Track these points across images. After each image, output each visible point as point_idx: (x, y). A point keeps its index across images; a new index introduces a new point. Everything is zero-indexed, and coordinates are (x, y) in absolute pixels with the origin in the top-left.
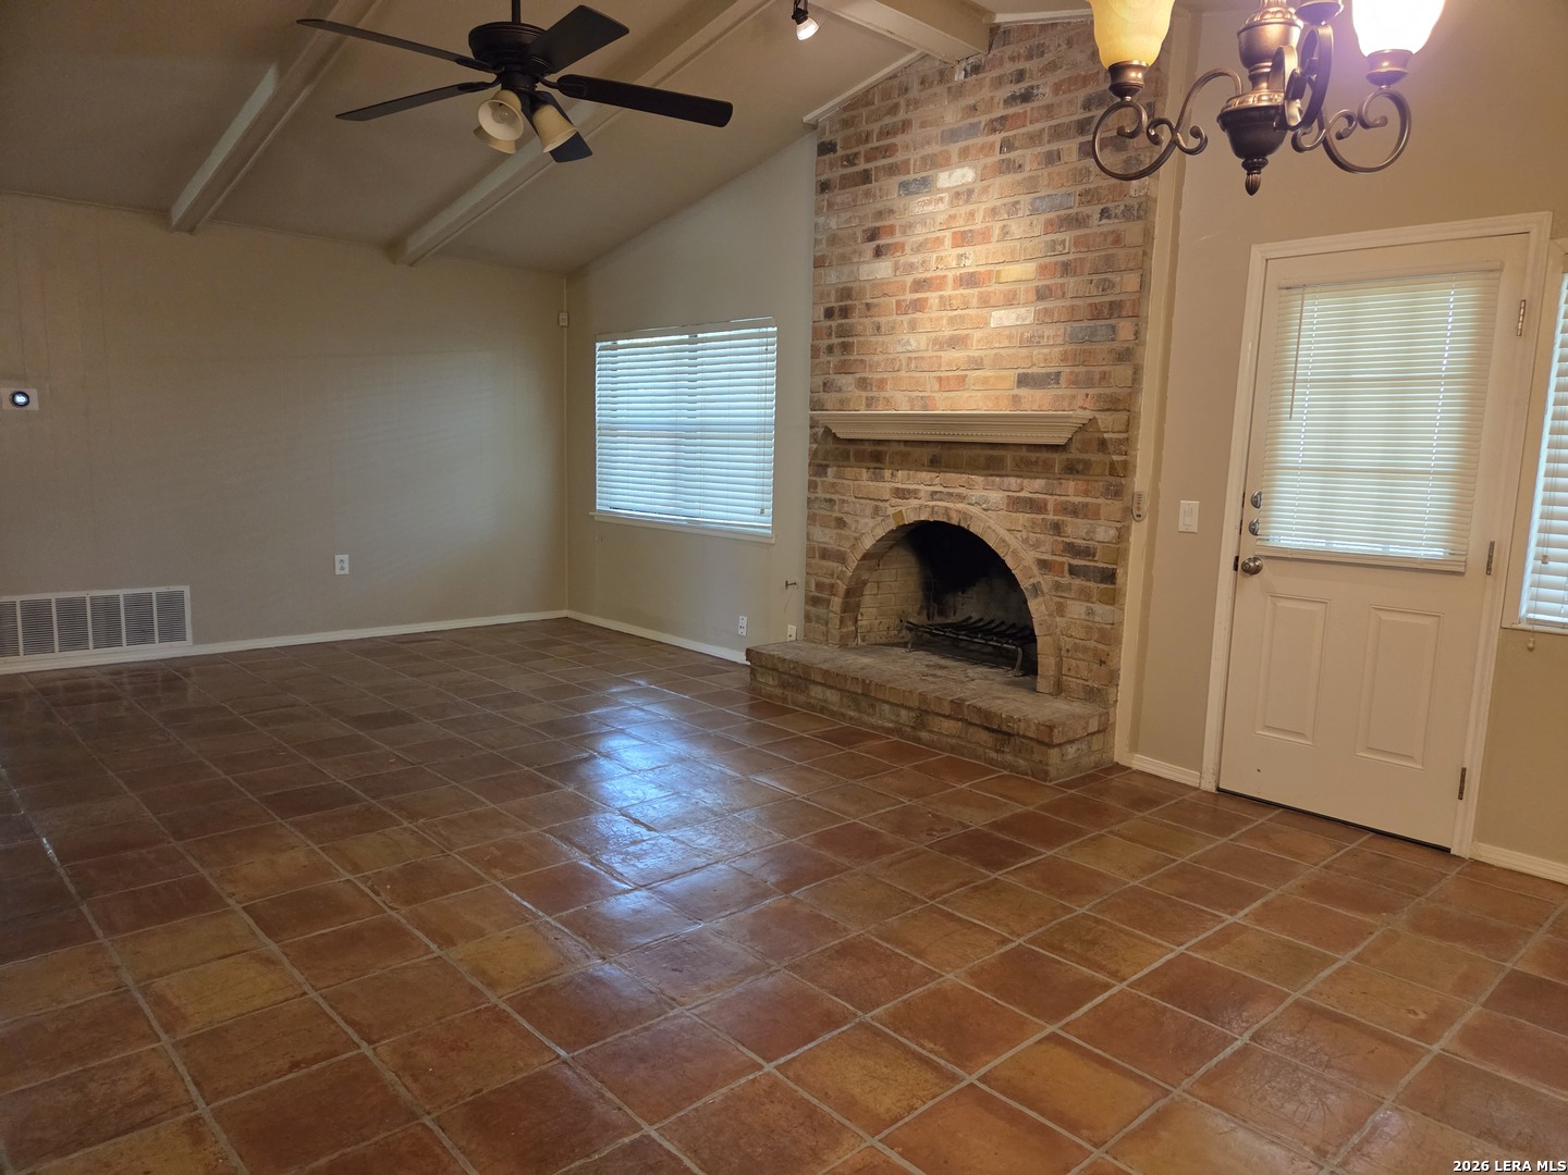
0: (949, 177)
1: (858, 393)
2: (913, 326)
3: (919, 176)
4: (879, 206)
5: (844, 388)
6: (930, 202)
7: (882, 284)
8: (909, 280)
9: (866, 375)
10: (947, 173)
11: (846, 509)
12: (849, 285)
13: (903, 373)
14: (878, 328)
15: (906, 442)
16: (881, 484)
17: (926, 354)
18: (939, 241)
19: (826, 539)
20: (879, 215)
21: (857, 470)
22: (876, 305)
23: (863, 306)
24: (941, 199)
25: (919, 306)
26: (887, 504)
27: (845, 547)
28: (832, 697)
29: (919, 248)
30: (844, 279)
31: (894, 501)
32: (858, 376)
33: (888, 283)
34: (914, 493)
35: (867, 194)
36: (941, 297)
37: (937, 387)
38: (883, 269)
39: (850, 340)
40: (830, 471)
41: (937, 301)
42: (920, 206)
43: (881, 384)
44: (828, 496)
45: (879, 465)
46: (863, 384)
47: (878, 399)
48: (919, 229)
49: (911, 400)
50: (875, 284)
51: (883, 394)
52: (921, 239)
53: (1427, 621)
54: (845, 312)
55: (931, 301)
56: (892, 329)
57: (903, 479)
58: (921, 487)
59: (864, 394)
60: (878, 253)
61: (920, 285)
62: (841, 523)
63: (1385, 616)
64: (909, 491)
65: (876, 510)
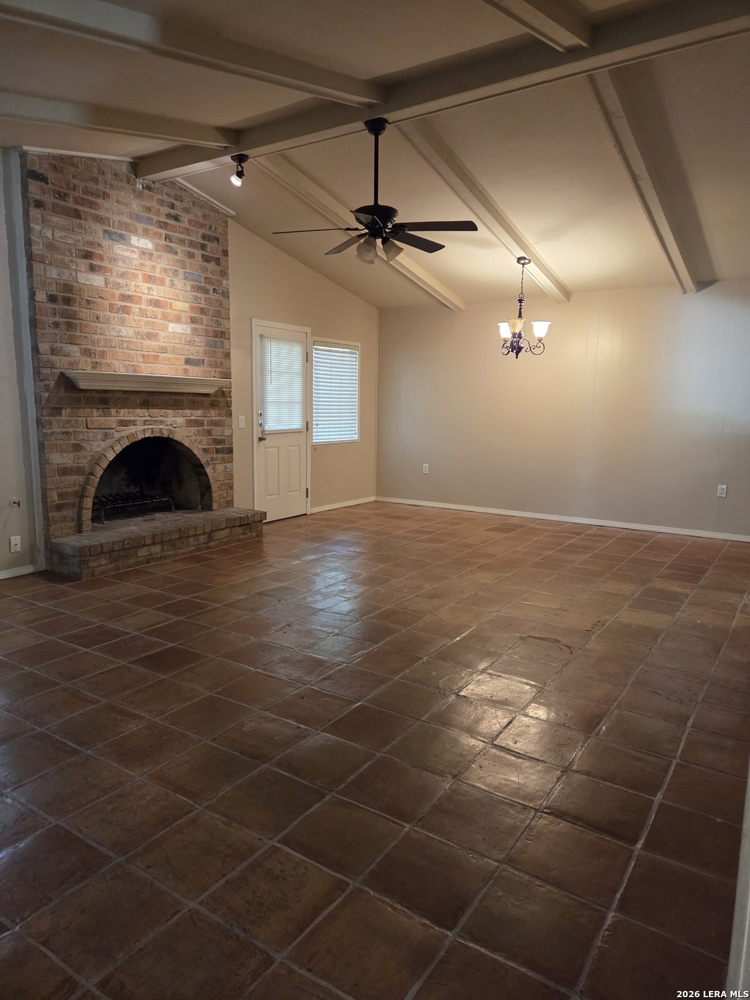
0: (138, 240)
1: (83, 359)
2: (123, 322)
3: (119, 231)
4: (90, 238)
5: (72, 354)
6: (127, 251)
7: (98, 290)
8: (117, 293)
9: (90, 347)
10: (136, 238)
11: (81, 437)
12: (69, 283)
13: (117, 349)
14: (98, 318)
15: (125, 392)
16: (110, 418)
17: (132, 340)
18: (135, 276)
19: (65, 460)
20: (91, 244)
21: (89, 410)
22: (94, 302)
23: (84, 301)
24: (134, 252)
25: (126, 310)
26: (113, 431)
27: (84, 463)
29: (123, 275)
30: (65, 277)
31: (118, 428)
32: (83, 347)
33: (102, 291)
34: (134, 423)
35: (80, 226)
36: (140, 308)
37: (141, 360)
38: (97, 280)
39: (74, 321)
40: (63, 411)
41: (138, 310)
42: (119, 249)
43: (103, 354)
44: (64, 430)
45: (106, 406)
46: (87, 353)
47: (101, 364)
48: (120, 264)
49: (125, 366)
50: (92, 288)
51: (105, 361)
52: (123, 270)
54: (68, 301)
55: (134, 309)
56: (108, 321)
57: (125, 414)
58: (137, 418)
59: (89, 360)
60: (92, 268)
61: (125, 298)
62: (78, 447)
63: (290, 448)
64: (130, 421)
65: (106, 436)
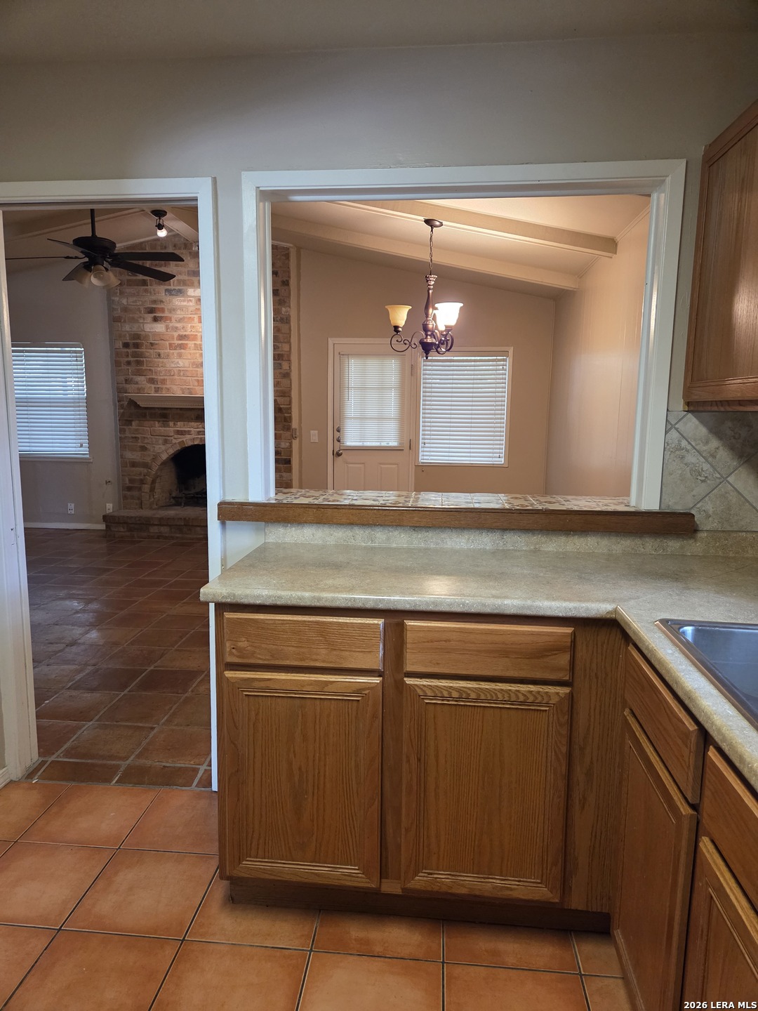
0: (194, 291)
1: (149, 385)
2: (180, 356)
3: (177, 288)
4: (154, 298)
5: (140, 383)
6: (184, 301)
7: (159, 335)
8: (176, 334)
9: (154, 377)
10: (193, 290)
11: (146, 441)
12: (139, 333)
13: (176, 377)
14: (159, 355)
15: (181, 409)
16: (168, 429)
17: (189, 369)
18: (191, 319)
19: (133, 457)
20: (154, 302)
21: (152, 422)
22: (156, 344)
23: (149, 344)
24: (191, 300)
25: (182, 347)
26: (172, 438)
27: (148, 460)
28: (165, 530)
29: (180, 320)
30: (135, 329)
31: (176, 436)
32: (148, 377)
33: (163, 335)
34: (189, 433)
35: (146, 291)
36: (195, 344)
37: (196, 384)
38: (159, 328)
39: (142, 359)
40: (133, 423)
41: (193, 345)
42: (178, 301)
43: (164, 381)
44: (134, 436)
45: (165, 420)
46: (152, 381)
47: (162, 388)
48: (179, 312)
49: (182, 389)
50: (156, 334)
51: (165, 386)
52: (181, 316)
53: (394, 466)
54: (137, 346)
55: (189, 345)
56: (168, 356)
57: (180, 426)
58: (192, 429)
59: (153, 386)
60: (156, 320)
61: (181, 337)
62: (143, 448)
63: (382, 466)
64: (185, 431)
65: (166, 442)
